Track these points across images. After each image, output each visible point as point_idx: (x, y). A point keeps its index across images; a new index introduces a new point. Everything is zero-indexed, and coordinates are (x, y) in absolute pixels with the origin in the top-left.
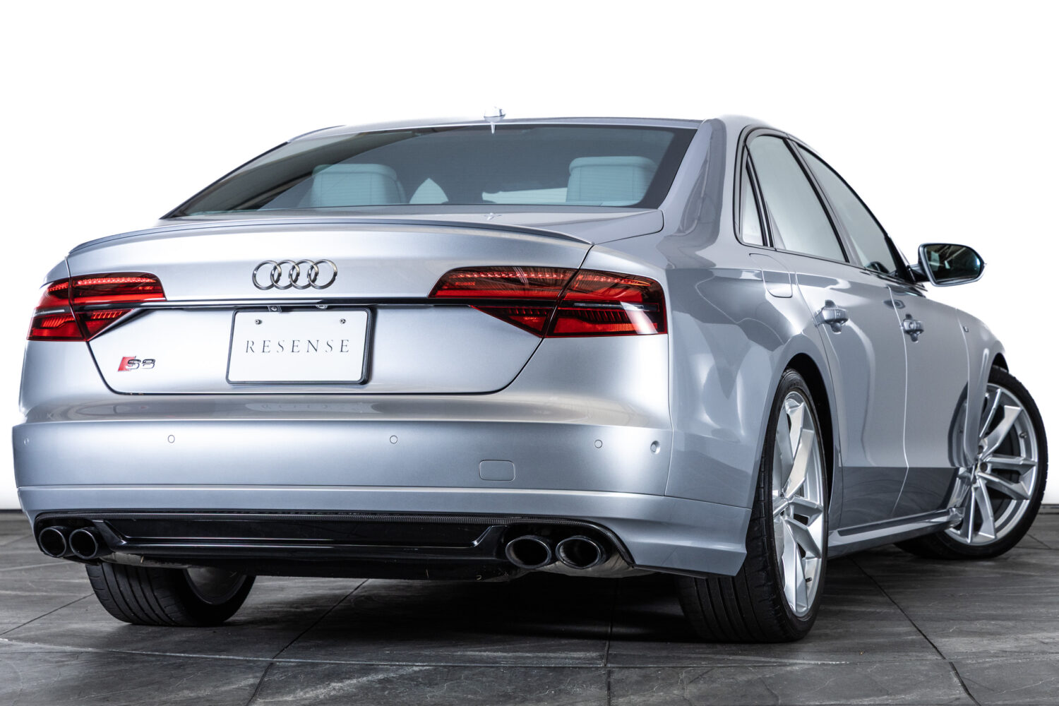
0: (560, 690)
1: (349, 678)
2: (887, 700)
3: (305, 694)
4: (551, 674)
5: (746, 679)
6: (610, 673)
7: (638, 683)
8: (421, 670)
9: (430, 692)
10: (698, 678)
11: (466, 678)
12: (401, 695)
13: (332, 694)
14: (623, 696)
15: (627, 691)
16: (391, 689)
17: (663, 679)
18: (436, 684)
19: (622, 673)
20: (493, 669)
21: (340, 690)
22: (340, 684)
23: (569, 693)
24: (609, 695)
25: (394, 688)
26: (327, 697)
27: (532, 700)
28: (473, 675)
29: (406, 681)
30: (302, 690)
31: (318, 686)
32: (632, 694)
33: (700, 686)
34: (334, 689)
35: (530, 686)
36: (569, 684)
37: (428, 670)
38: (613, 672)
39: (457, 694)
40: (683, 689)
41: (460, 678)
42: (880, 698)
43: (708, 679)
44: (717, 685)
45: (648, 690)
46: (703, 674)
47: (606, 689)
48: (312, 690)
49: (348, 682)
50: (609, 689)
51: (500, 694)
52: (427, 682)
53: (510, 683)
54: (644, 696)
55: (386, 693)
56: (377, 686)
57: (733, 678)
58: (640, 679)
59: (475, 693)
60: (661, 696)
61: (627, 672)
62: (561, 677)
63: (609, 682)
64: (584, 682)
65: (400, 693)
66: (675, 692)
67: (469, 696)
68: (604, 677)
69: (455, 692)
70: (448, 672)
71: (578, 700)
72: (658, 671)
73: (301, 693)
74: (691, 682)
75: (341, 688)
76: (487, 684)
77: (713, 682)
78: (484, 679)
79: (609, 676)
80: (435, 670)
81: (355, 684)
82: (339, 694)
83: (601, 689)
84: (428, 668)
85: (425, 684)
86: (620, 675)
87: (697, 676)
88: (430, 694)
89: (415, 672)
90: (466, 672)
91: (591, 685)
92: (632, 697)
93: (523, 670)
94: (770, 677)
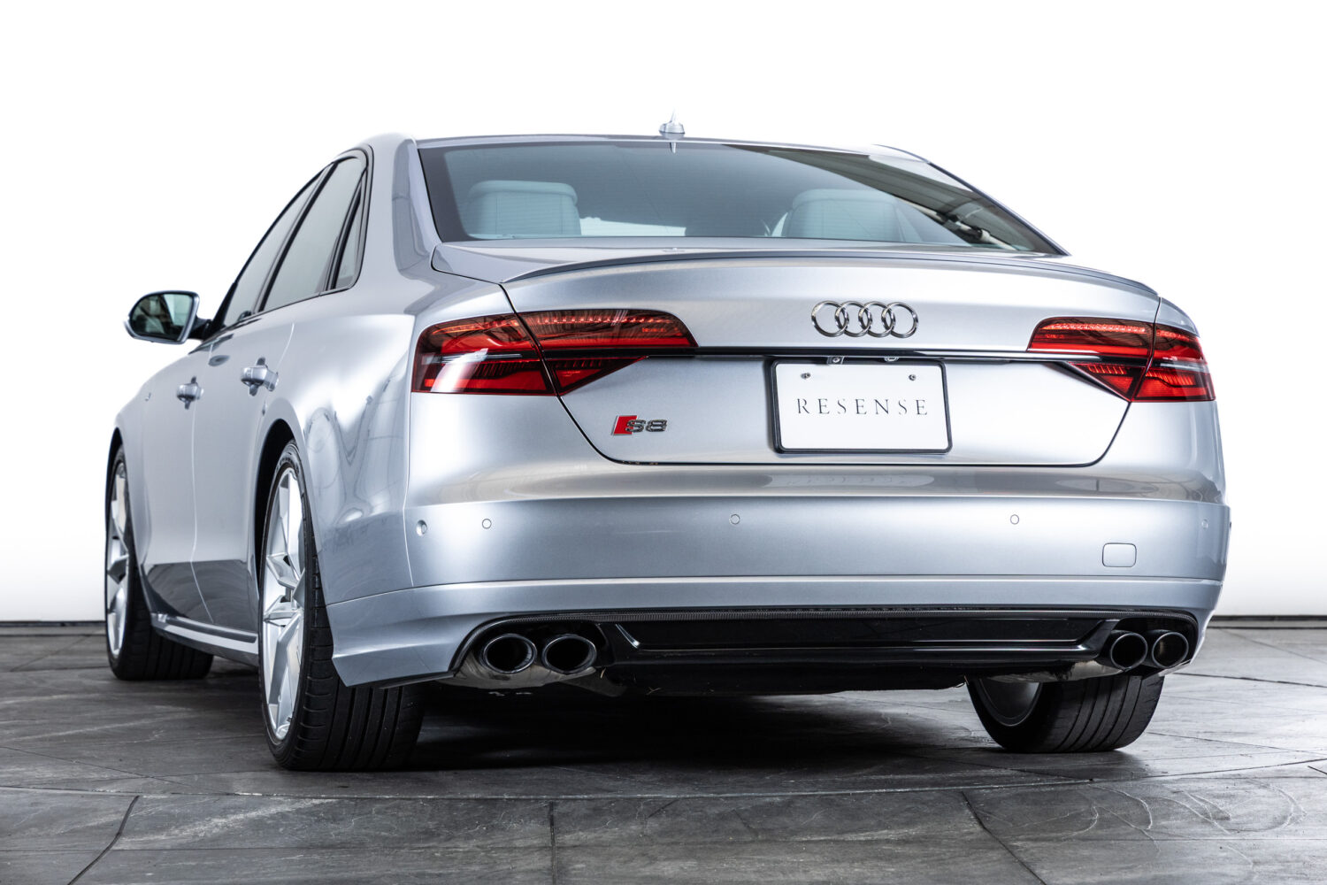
0: (493, 826)
1: (234, 813)
2: (888, 834)
3: (181, 831)
4: (481, 807)
5: (717, 812)
6: (552, 805)
7: (587, 817)
8: (322, 804)
9: (335, 829)
10: (659, 811)
11: (378, 813)
12: (299, 832)
13: (214, 832)
14: (568, 832)
15: (575, 827)
16: (286, 826)
17: (618, 812)
18: (342, 820)
19: (567, 806)
20: (410, 802)
21: (223, 827)
22: (224, 820)
23: (503, 829)
24: (552, 831)
25: (290, 825)
26: (209, 835)
27: (459, 837)
28: (387, 808)
29: (304, 817)
30: (177, 828)
31: (197, 823)
32: (580, 830)
33: (662, 820)
34: (217, 826)
35: (456, 821)
36: (503, 819)
37: (331, 803)
38: (556, 805)
39: (367, 831)
40: (642, 823)
41: (370, 812)
42: (880, 832)
43: (671, 812)
44: (683, 819)
45: (599, 826)
46: (666, 806)
47: (549, 824)
48: (190, 828)
49: (233, 817)
50: (552, 824)
51: (420, 831)
52: (330, 817)
53: (432, 818)
54: (595, 832)
55: (281, 830)
56: (269, 822)
57: (701, 811)
58: (587, 812)
59: (390, 830)
60: (615, 832)
61: (573, 804)
62: (494, 811)
63: (552, 816)
64: (522, 816)
65: (297, 830)
66: (633, 827)
67: (383, 833)
68: (546, 811)
69: (365, 828)
70: (356, 805)
71: (515, 837)
72: (611, 802)
73: (177, 831)
74: (651, 816)
75: (225, 825)
76: (404, 819)
77: (678, 815)
78: (400, 814)
79: (551, 810)
80: (339, 803)
81: (242, 820)
82: (222, 832)
83: (543, 824)
84: (330, 800)
85: (328, 820)
86: (565, 808)
87: (658, 809)
88: (334, 832)
89: (315, 805)
90: (378, 806)
91: (531, 819)
92: (581, 833)
93: (447, 802)
94: (746, 810)
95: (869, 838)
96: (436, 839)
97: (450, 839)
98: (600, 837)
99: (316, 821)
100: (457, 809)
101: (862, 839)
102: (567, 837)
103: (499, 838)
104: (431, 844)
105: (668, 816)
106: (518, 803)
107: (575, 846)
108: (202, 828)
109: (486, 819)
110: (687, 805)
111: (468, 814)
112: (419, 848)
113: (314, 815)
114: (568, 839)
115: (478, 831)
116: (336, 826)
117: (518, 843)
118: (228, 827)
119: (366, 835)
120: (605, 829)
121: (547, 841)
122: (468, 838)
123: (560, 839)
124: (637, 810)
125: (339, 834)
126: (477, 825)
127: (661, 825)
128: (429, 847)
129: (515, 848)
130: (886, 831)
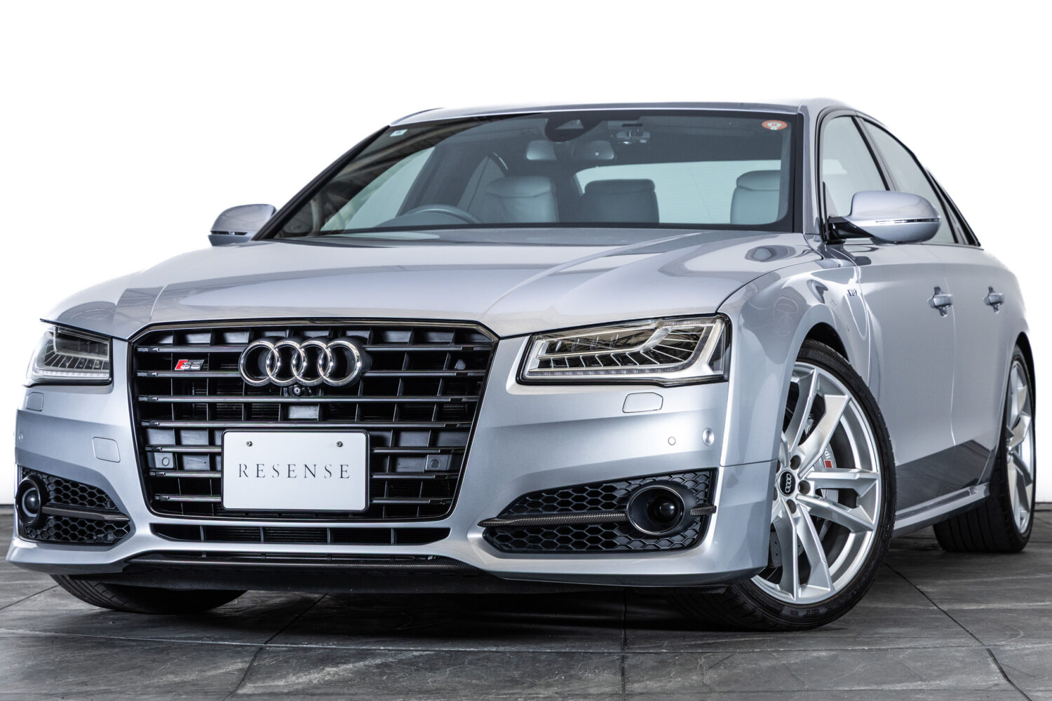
95: (905, 688)
96: (519, 686)
97: (532, 687)
98: (665, 686)
99: (415, 670)
100: (540, 661)
101: (898, 688)
102: (636, 685)
103: (576, 686)
104: (515, 691)
105: (725, 668)
106: (592, 656)
107: (642, 694)
108: (316, 675)
109: (565, 669)
110: (743, 658)
111: (549, 665)
112: (505, 694)
113: (413, 665)
114: (637, 687)
115: (557, 680)
116: (433, 675)
117: (592, 691)
118: (339, 675)
119: (460, 683)
120: (670, 679)
121: (618, 689)
122: (548, 685)
123: (629, 687)
124: (698, 663)
125: (435, 682)
126: (557, 675)
127: (720, 675)
128: (513, 694)
129: (589, 695)
130: (920, 683)
